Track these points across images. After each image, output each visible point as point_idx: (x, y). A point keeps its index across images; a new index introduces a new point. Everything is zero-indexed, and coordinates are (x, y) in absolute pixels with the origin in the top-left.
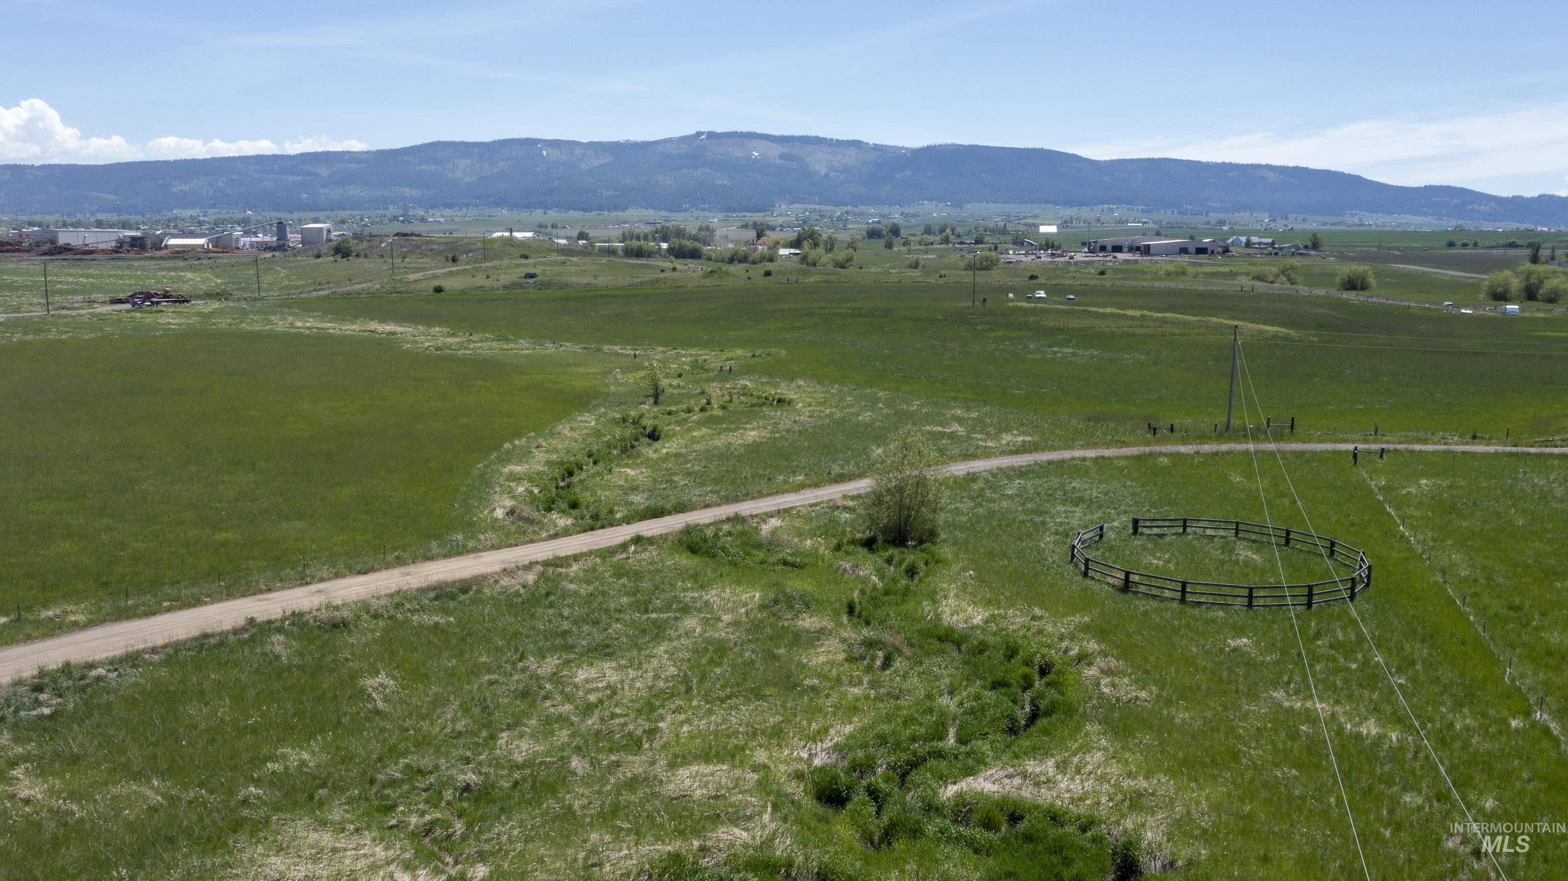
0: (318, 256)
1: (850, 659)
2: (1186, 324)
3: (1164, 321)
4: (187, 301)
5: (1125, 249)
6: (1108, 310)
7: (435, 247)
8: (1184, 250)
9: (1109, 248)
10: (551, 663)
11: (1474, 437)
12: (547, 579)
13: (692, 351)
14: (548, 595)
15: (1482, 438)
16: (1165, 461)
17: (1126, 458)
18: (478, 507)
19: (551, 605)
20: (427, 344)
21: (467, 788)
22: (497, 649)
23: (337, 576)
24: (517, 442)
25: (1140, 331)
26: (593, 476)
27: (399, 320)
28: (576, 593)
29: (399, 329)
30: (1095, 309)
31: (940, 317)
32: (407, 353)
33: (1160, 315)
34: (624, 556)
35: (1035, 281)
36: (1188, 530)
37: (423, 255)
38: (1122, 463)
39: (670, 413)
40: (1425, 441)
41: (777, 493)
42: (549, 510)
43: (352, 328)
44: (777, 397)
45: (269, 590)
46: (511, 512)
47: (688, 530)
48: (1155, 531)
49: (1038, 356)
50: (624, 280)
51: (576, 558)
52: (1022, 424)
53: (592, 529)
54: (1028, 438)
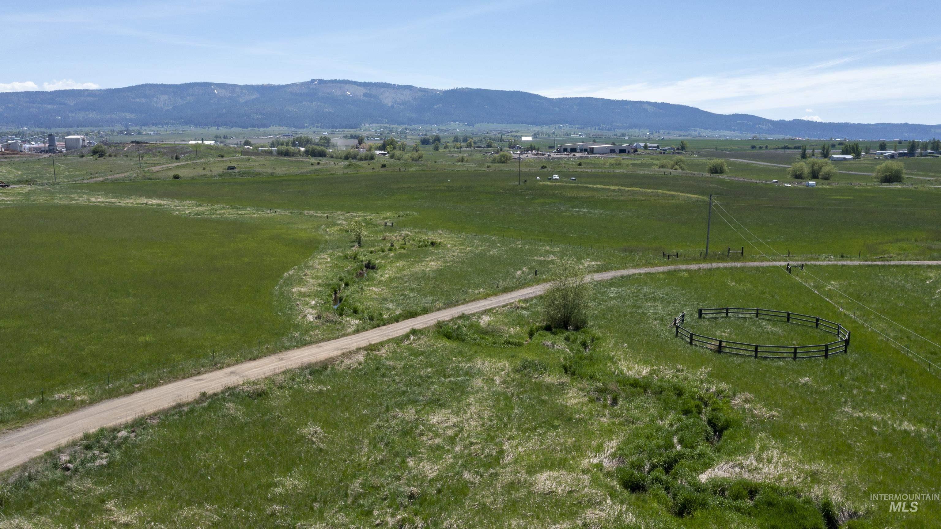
0: (82, 156)
1: (591, 401)
2: (646, 194)
3: (633, 193)
4: (8, 186)
5: (578, 151)
6: (599, 186)
7: (162, 150)
8: (612, 151)
9: (569, 150)
10: (410, 414)
11: (842, 257)
12: (371, 359)
13: (359, 213)
14: (378, 369)
15: (846, 257)
16: (686, 274)
17: (664, 273)
18: (292, 314)
19: (384, 375)
20: (187, 212)
21: (411, 496)
22: (368, 405)
23: (237, 362)
24: (290, 273)
25: (622, 198)
26: (353, 293)
27: (161, 196)
28: (394, 368)
29: (163, 202)
30: (591, 186)
31: (502, 191)
32: (178, 218)
33: (629, 189)
34: (409, 342)
35: (545, 170)
36: (730, 315)
37: (154, 155)
38: (662, 276)
39: (371, 252)
40: (817, 259)
41: (475, 300)
42: (341, 315)
43: (131, 202)
44: (430, 241)
45: (199, 373)
46: (318, 317)
47: (440, 325)
48: (710, 316)
49: (569, 214)
50: (294, 170)
51: (382, 344)
52: (589, 255)
53: (379, 326)
54: (599, 263)
